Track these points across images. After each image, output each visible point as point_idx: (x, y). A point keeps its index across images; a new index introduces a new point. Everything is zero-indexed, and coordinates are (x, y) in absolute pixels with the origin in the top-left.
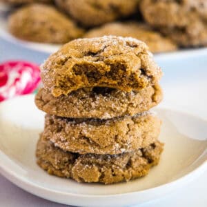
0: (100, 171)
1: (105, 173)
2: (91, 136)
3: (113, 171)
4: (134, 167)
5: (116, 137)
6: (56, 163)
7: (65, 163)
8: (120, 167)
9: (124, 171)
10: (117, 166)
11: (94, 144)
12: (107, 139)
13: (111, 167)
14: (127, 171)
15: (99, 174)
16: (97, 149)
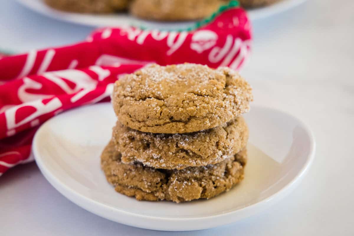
0: (201, 185)
1: (207, 187)
2: (191, 147)
3: (214, 183)
4: (233, 174)
5: (217, 144)
6: (146, 187)
7: (157, 184)
8: (220, 178)
9: (225, 181)
10: (217, 176)
11: (195, 156)
12: (209, 147)
13: (211, 179)
14: (227, 180)
15: (201, 189)
16: (199, 161)
